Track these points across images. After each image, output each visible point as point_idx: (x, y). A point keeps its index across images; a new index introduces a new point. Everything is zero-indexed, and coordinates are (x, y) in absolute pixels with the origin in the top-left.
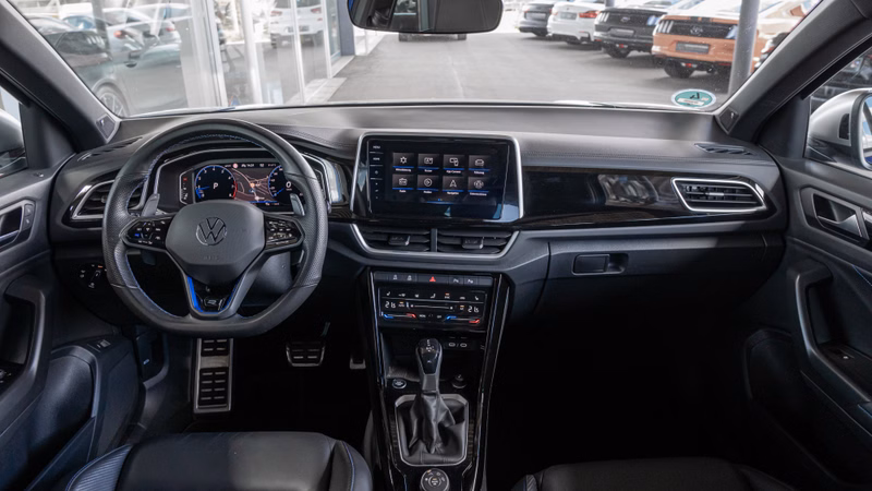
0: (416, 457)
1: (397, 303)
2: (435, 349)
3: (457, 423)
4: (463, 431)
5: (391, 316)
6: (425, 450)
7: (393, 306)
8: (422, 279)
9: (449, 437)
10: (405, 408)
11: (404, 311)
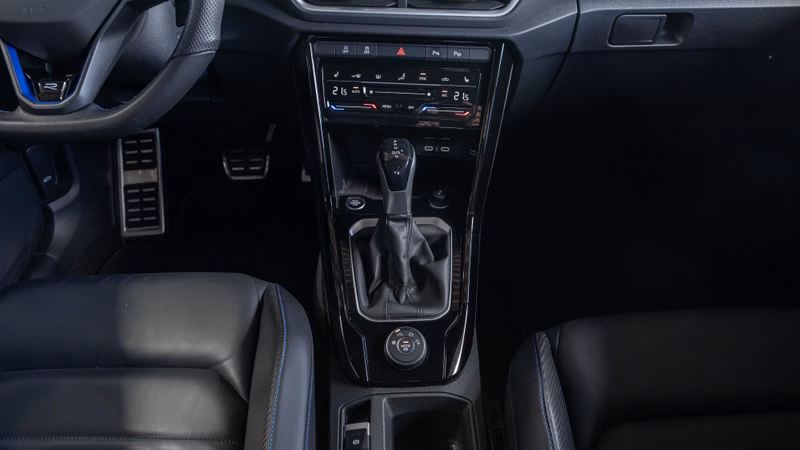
0: (378, 309)
1: (349, 88)
2: (406, 153)
3: (436, 260)
4: (446, 270)
5: (341, 108)
6: (392, 298)
7: (344, 92)
8: (386, 51)
9: (425, 279)
10: (363, 237)
11: (361, 99)
